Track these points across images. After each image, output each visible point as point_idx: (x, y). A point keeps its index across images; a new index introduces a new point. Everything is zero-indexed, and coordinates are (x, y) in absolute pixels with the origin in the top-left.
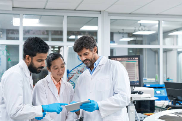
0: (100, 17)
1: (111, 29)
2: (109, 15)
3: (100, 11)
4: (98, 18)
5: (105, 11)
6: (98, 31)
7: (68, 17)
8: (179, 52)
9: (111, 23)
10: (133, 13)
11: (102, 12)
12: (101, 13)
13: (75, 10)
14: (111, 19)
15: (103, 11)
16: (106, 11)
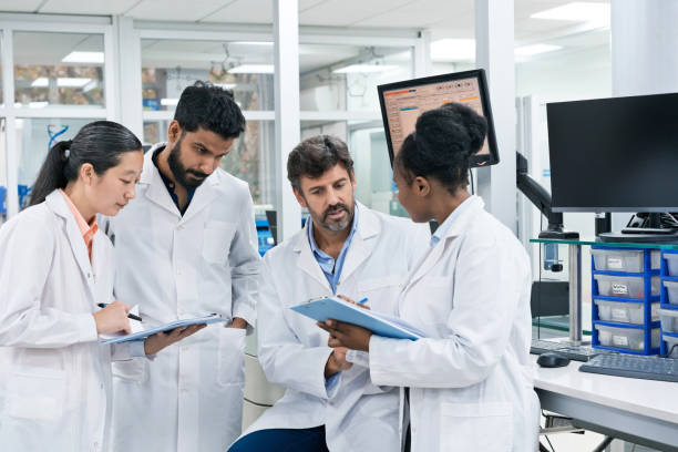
0: (109, 32)
1: (143, 61)
2: (135, 28)
3: (110, 16)
4: (103, 35)
5: (122, 15)
6: (104, 64)
7: (14, 32)
8: (351, 126)
9: (144, 48)
10: (205, 20)
11: (114, 18)
12: (111, 23)
13: (35, 13)
14: (142, 39)
15: (118, 16)
16: (127, 15)
